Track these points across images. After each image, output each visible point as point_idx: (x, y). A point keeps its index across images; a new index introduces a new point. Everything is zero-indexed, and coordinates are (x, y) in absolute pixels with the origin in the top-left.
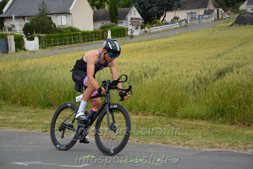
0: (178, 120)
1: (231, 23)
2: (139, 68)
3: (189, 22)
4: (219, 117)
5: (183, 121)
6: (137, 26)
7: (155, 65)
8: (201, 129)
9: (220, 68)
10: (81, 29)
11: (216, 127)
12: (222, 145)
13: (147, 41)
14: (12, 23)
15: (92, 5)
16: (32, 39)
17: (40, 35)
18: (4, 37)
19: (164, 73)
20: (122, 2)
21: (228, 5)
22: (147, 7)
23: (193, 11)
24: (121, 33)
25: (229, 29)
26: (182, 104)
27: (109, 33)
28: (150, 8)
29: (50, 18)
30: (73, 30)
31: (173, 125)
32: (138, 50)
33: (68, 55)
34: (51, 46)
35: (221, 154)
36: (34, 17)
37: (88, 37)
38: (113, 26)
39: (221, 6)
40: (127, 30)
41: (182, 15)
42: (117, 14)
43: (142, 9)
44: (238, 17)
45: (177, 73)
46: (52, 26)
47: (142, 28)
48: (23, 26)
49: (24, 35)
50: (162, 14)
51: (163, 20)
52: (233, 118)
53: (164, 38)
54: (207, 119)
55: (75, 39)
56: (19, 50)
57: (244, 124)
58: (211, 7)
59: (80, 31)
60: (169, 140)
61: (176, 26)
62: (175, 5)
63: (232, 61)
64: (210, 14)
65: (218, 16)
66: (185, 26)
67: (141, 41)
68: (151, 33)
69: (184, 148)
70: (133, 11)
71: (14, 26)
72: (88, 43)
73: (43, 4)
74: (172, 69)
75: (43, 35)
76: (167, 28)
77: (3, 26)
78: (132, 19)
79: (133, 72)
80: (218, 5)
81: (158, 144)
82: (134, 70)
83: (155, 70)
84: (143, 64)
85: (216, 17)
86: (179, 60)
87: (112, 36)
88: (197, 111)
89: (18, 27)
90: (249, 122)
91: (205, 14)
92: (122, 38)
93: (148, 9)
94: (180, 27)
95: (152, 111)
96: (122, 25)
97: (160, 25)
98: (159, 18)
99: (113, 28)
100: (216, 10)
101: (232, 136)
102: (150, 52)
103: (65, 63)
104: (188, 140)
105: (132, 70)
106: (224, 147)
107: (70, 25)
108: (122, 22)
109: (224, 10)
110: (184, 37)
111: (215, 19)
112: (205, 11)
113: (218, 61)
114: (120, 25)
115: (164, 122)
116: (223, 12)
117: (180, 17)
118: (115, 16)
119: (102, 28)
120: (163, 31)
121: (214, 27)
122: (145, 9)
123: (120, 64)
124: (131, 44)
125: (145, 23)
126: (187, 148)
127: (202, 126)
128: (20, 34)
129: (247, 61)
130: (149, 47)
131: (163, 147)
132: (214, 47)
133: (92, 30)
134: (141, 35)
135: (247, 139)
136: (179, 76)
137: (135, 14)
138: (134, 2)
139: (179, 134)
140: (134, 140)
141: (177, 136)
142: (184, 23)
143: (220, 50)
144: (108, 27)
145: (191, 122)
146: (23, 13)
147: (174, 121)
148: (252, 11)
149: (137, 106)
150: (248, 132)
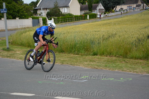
0: (128, 60)
2: (106, 34)
3: (128, 11)
5: (131, 60)
6: (102, 13)
8: (141, 64)
10: (74, 15)
13: (107, 20)
14: (41, 12)
15: (80, 2)
16: (51, 19)
17: (54, 17)
18: (38, 18)
19: (120, 36)
20: (94, 1)
21: (148, 2)
22: (107, 3)
23: (131, 5)
24: (94, 16)
26: (130, 51)
27: (88, 16)
28: (109, 4)
29: (59, 9)
30: (70, 15)
31: (126, 62)
32: (104, 25)
33: (69, 27)
36: (52, 9)
37: (78, 18)
38: (90, 13)
39: (145, 2)
40: (97, 15)
41: (125, 7)
43: (105, 4)
45: (126, 36)
46: (60, 13)
47: (104, 14)
48: (46, 13)
49: (46, 17)
50: (115, 7)
51: (115, 10)
54: (143, 59)
55: (71, 19)
56: (44, 24)
58: (140, 3)
59: (74, 16)
60: (125, 69)
62: (122, 2)
64: (139, 7)
65: (143, 8)
66: (127, 13)
67: (104, 20)
68: (109, 16)
69: (134, 73)
70: (100, 5)
71: (42, 13)
73: (56, 2)
74: (124, 34)
75: (56, 17)
76: (117, 14)
77: (37, 13)
78: (99, 9)
79: (103, 35)
80: (143, 2)
81: (120, 71)
82: (104, 35)
84: (108, 31)
85: (142, 8)
86: (126, 30)
88: (138, 55)
89: (44, 13)
91: (136, 7)
92: (95, 19)
93: (107, 4)
94: (124, 13)
95: (115, 55)
97: (113, 12)
98: (113, 9)
99: (90, 14)
100: (142, 5)
102: (110, 26)
104: (135, 69)
107: (69, 12)
108: (94, 11)
109: (146, 4)
110: (126, 18)
112: (137, 5)
113: (147, 30)
114: (93, 12)
115: (121, 60)
116: (146, 5)
118: (91, 8)
119: (84, 14)
120: (115, 15)
121: (141, 13)
122: (106, 4)
123: (96, 31)
124: (100, 22)
125: (106, 11)
126: (135, 73)
127: (141, 62)
130: (109, 23)
131: (123, 72)
132: (143, 23)
133: (80, 15)
134: (104, 17)
136: (128, 37)
137: (101, 7)
138: (101, 1)
139: (130, 66)
140: (107, 69)
141: (129, 67)
142: (126, 11)
143: (146, 25)
144: (88, 13)
145: (135, 61)
146: (46, 7)
147: (126, 60)
149: (107, 52)
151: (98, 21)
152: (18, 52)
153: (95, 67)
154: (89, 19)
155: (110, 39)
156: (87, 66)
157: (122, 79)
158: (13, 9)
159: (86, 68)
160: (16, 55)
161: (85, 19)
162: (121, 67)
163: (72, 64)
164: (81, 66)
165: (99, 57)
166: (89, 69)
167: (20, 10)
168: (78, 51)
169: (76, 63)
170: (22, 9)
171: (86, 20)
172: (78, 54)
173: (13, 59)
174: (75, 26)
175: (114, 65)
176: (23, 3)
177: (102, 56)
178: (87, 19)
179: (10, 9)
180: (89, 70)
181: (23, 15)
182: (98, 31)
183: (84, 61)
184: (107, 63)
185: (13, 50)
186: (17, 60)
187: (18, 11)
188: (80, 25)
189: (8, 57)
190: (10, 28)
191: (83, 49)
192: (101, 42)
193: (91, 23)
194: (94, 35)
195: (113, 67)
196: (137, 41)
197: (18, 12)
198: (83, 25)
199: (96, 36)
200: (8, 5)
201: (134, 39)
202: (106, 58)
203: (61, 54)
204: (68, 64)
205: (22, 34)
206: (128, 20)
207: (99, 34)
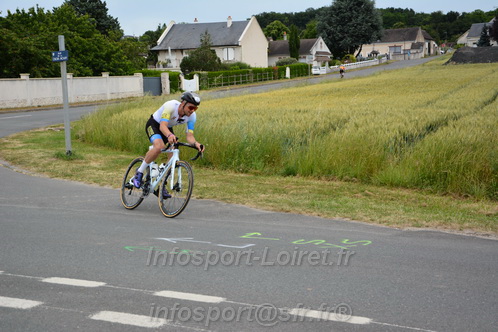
0: (373, 188)
1: (446, 60)
2: (324, 118)
3: (391, 58)
4: (427, 185)
5: (380, 189)
6: (324, 63)
7: (345, 115)
9: (430, 120)
10: (253, 66)
11: (422, 198)
12: (430, 224)
13: (335, 82)
14: (167, 57)
16: (191, 78)
17: (201, 72)
18: (157, 75)
19: (357, 126)
20: (305, 32)
21: (443, 37)
22: (337, 38)
23: (397, 44)
24: (302, 71)
25: (444, 68)
26: (379, 166)
27: (288, 70)
28: (341, 39)
29: (214, 52)
30: (241, 66)
31: (367, 195)
32: (324, 93)
33: (234, 99)
34: (213, 86)
35: (428, 235)
36: (195, 50)
37: (261, 76)
38: (293, 61)
39: (434, 38)
40: (311, 68)
41: (383, 48)
42: (298, 46)
43: (331, 40)
44: (456, 52)
46: (216, 60)
47: (330, 65)
48: (181, 62)
49: (181, 72)
50: (357, 47)
51: (358, 54)
52: (446, 188)
55: (243, 78)
56: (174, 91)
57: (460, 195)
58: (420, 39)
59: (249, 67)
60: (360, 215)
61: (375, 63)
62: (374, 35)
63: (446, 110)
64: (419, 48)
65: (429, 52)
66: (386, 63)
67: (328, 82)
69: (380, 225)
70: (319, 43)
71: (169, 61)
72: (260, 83)
73: (206, 33)
75: (204, 72)
76: (362, 65)
77: (157, 60)
78: (317, 53)
79: (316, 123)
80: (430, 37)
81: (345, 219)
82: (318, 121)
83: (345, 121)
84: (329, 112)
85: (427, 53)
86: (377, 108)
87: (291, 74)
88: (399, 177)
89: (175, 61)
90: (467, 192)
91: (412, 48)
92: (304, 77)
93: (338, 40)
94: (379, 65)
95: (340, 174)
97: (353, 61)
98: (352, 53)
99: (293, 64)
100: (427, 44)
102: (339, 96)
103: (229, 109)
104: (386, 215)
105: (315, 119)
106: (433, 226)
107: (239, 60)
108: (305, 57)
109: (437, 43)
110: (384, 77)
111: (425, 56)
112: (413, 44)
113: (429, 110)
114: (302, 61)
115: (355, 190)
116: (436, 46)
117: (380, 52)
118: (295, 50)
119: (278, 64)
120: (357, 69)
121: (424, 65)
122: (335, 41)
123: (299, 111)
125: (334, 58)
126: (383, 226)
127: (404, 196)
128: (176, 71)
129: (466, 111)
130: (339, 90)
131: (352, 223)
132: (424, 91)
133: (266, 67)
134: (328, 74)
135: (463, 215)
136: (376, 129)
137: (321, 47)
138: (322, 31)
139: (374, 206)
140: (314, 213)
141: (371, 209)
142: (384, 59)
143: (431, 96)
144: (287, 63)
145: (390, 191)
146: (181, 45)
147: (368, 189)
148: (475, 46)
149: (321, 167)
150: (465, 205)
151: (311, 84)
152: (93, 164)
153: (284, 207)
154: (291, 78)
155: (335, 135)
156: (263, 205)
157: (345, 241)
158: (96, 51)
159: (260, 211)
160: (86, 171)
161: (279, 79)
162: (352, 209)
163: (224, 199)
164: (247, 205)
165: (301, 179)
166: (267, 212)
167: (114, 53)
169: (235, 196)
170: (118, 50)
171: (281, 80)
172: (247, 172)
173: (77, 183)
174: (252, 95)
175: (333, 203)
176: (122, 34)
177: (307, 179)
178: (285, 78)
179: (86, 51)
180: (266, 214)
181: (119, 66)
182: (306, 112)
183: (258, 189)
184: (316, 197)
185: (82, 158)
186: (86, 185)
187: (107, 54)
188: (263, 94)
189: (66, 175)
190: (86, 99)
191: (259, 159)
192: (310, 140)
193: (292, 90)
194: (291, 122)
195: (331, 207)
196: (399, 139)
197: (108, 58)
198: (272, 93)
199: (297, 125)
200: (83, 39)
201: (391, 135)
202: (316, 183)
203: (203, 170)
204: (215, 197)
205: (111, 115)
206: (387, 84)
207: (305, 118)
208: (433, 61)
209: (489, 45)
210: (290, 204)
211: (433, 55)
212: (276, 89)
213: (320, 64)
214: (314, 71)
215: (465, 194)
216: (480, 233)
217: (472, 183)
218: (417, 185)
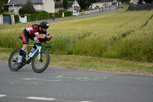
0: (104, 59)
1: (126, 9)
3: (104, 9)
4: (124, 57)
5: (106, 59)
6: (78, 11)
7: (89, 31)
8: (115, 63)
9: (123, 32)
10: (49, 12)
11: (123, 62)
12: (127, 71)
13: (83, 18)
14: (12, 8)
16: (23, 17)
17: (27, 15)
18: (9, 16)
19: (95, 35)
21: (124, 0)
23: (106, 3)
24: (69, 14)
25: (125, 13)
26: (105, 50)
27: (63, 14)
29: (32, 6)
30: (44, 12)
31: (101, 61)
32: (79, 23)
34: (33, 20)
35: (127, 75)
36: (24, 6)
38: (65, 10)
39: (120, 1)
40: (72, 13)
41: (101, 5)
42: (67, 4)
43: (80, 2)
44: (129, 6)
45: (102, 35)
46: (34, 10)
47: (80, 12)
48: (18, 10)
49: (19, 14)
50: (90, 4)
51: (91, 7)
52: (131, 58)
53: (92, 17)
55: (45, 17)
56: (16, 22)
57: (137, 61)
58: (115, 1)
59: (48, 13)
60: (100, 68)
61: (98, 11)
63: (129, 29)
64: (115, 5)
66: (102, 11)
67: (80, 18)
68: (84, 15)
69: (108, 72)
70: (75, 3)
71: (13, 10)
75: (29, 15)
76: (93, 12)
77: (8, 10)
78: (75, 7)
79: (79, 34)
81: (94, 70)
84: (83, 30)
85: (118, 7)
86: (101, 28)
87: (64, 15)
88: (113, 54)
89: (16, 10)
90: (139, 59)
91: (112, 5)
92: (70, 17)
93: (83, 2)
94: (100, 11)
95: (90, 53)
96: (70, 10)
97: (89, 10)
98: (89, 7)
100: (118, 3)
101: (132, 66)
102: (85, 24)
104: (110, 68)
106: (129, 72)
107: (43, 10)
108: (70, 9)
109: (122, 3)
110: (102, 16)
112: (112, 3)
113: (122, 28)
114: (68, 10)
115: (96, 60)
116: (122, 4)
117: (99, 6)
119: (59, 11)
120: (91, 13)
121: (117, 11)
123: (71, 30)
124: (75, 20)
125: (82, 9)
126: (110, 72)
127: (116, 61)
128: (17, 14)
129: (136, 29)
130: (85, 22)
131: (98, 72)
132: (118, 22)
133: (54, 12)
134: (79, 15)
135: (139, 68)
137: (76, 4)
139: (105, 65)
140: (82, 68)
141: (104, 66)
142: (101, 9)
143: (121, 23)
144: (63, 11)
145: (110, 60)
146: (18, 3)
147: (101, 59)
148: (137, 4)
149: (82, 51)
150: (139, 64)
151: (73, 19)
153: (70, 66)
154: (64, 17)
155: (86, 38)
156: (62, 66)
159: (60, 68)
161: (60, 17)
162: (96, 66)
164: (55, 66)
165: (75, 56)
166: (64, 68)
168: (52, 50)
172: (52, 54)
175: (89, 64)
177: (77, 56)
178: (62, 17)
182: (73, 30)
183: (58, 60)
184: (81, 62)
188: (54, 23)
191: (57, 48)
193: (66, 22)
194: (69, 34)
195: (88, 66)
196: (112, 40)
198: (58, 23)
199: (71, 35)
201: (109, 38)
202: (81, 57)
206: (103, 19)
207: (74, 32)
208: (121, 10)
209: (142, 3)
210: (72, 65)
211: (120, 8)
212: (59, 21)
213: (76, 11)
214: (74, 14)
215: (139, 60)
216: (147, 74)
217: (141, 56)
218: (120, 57)
